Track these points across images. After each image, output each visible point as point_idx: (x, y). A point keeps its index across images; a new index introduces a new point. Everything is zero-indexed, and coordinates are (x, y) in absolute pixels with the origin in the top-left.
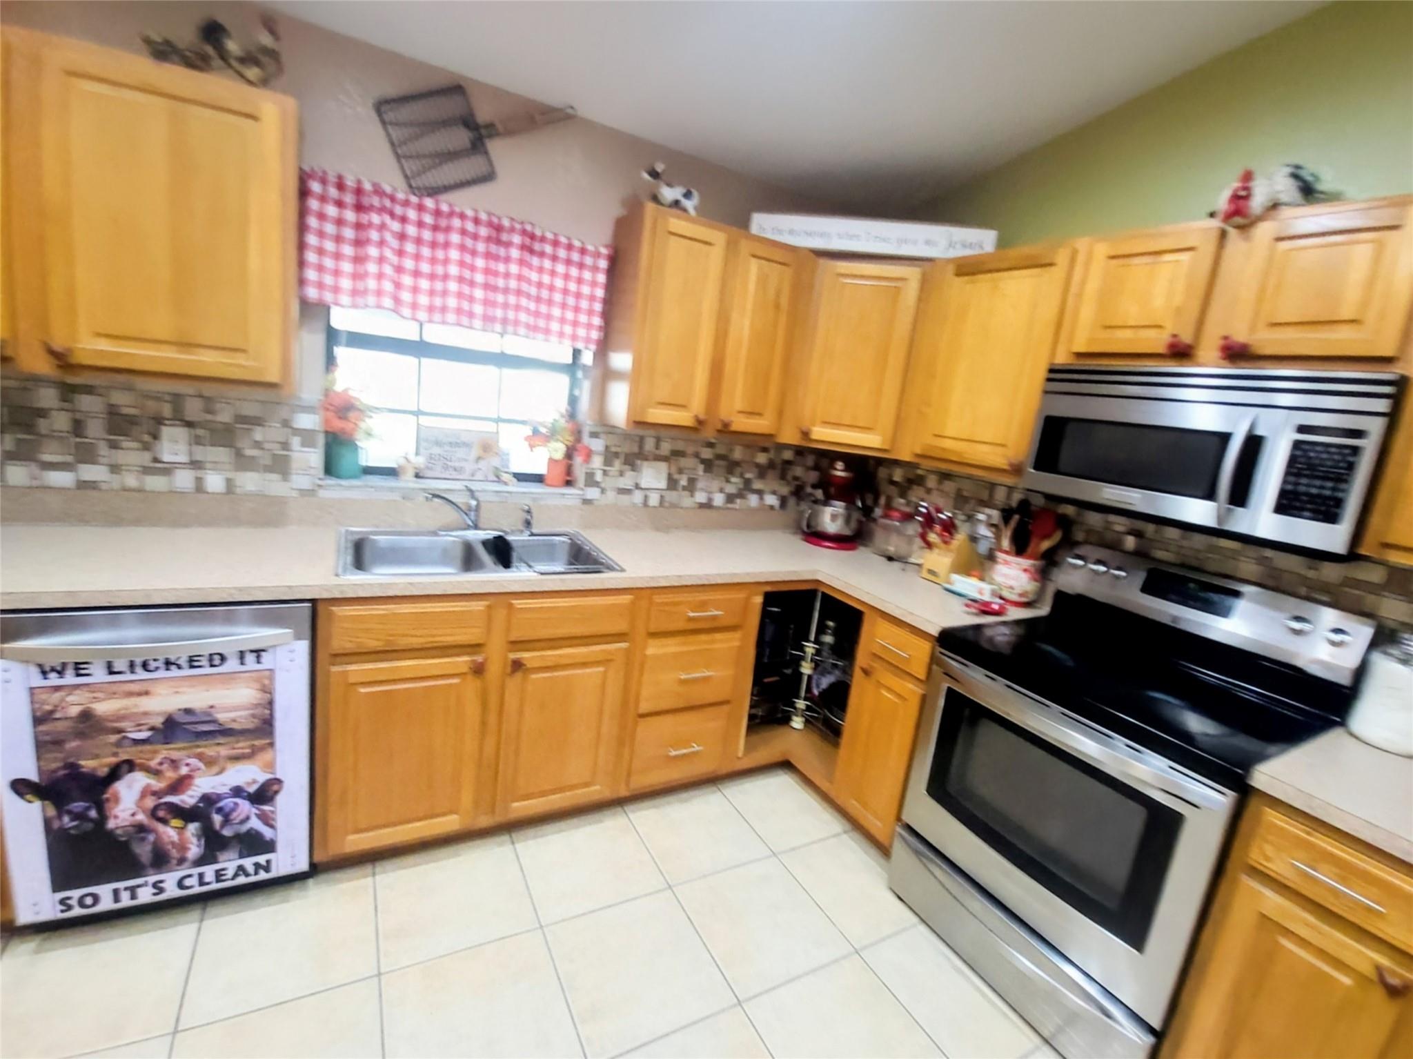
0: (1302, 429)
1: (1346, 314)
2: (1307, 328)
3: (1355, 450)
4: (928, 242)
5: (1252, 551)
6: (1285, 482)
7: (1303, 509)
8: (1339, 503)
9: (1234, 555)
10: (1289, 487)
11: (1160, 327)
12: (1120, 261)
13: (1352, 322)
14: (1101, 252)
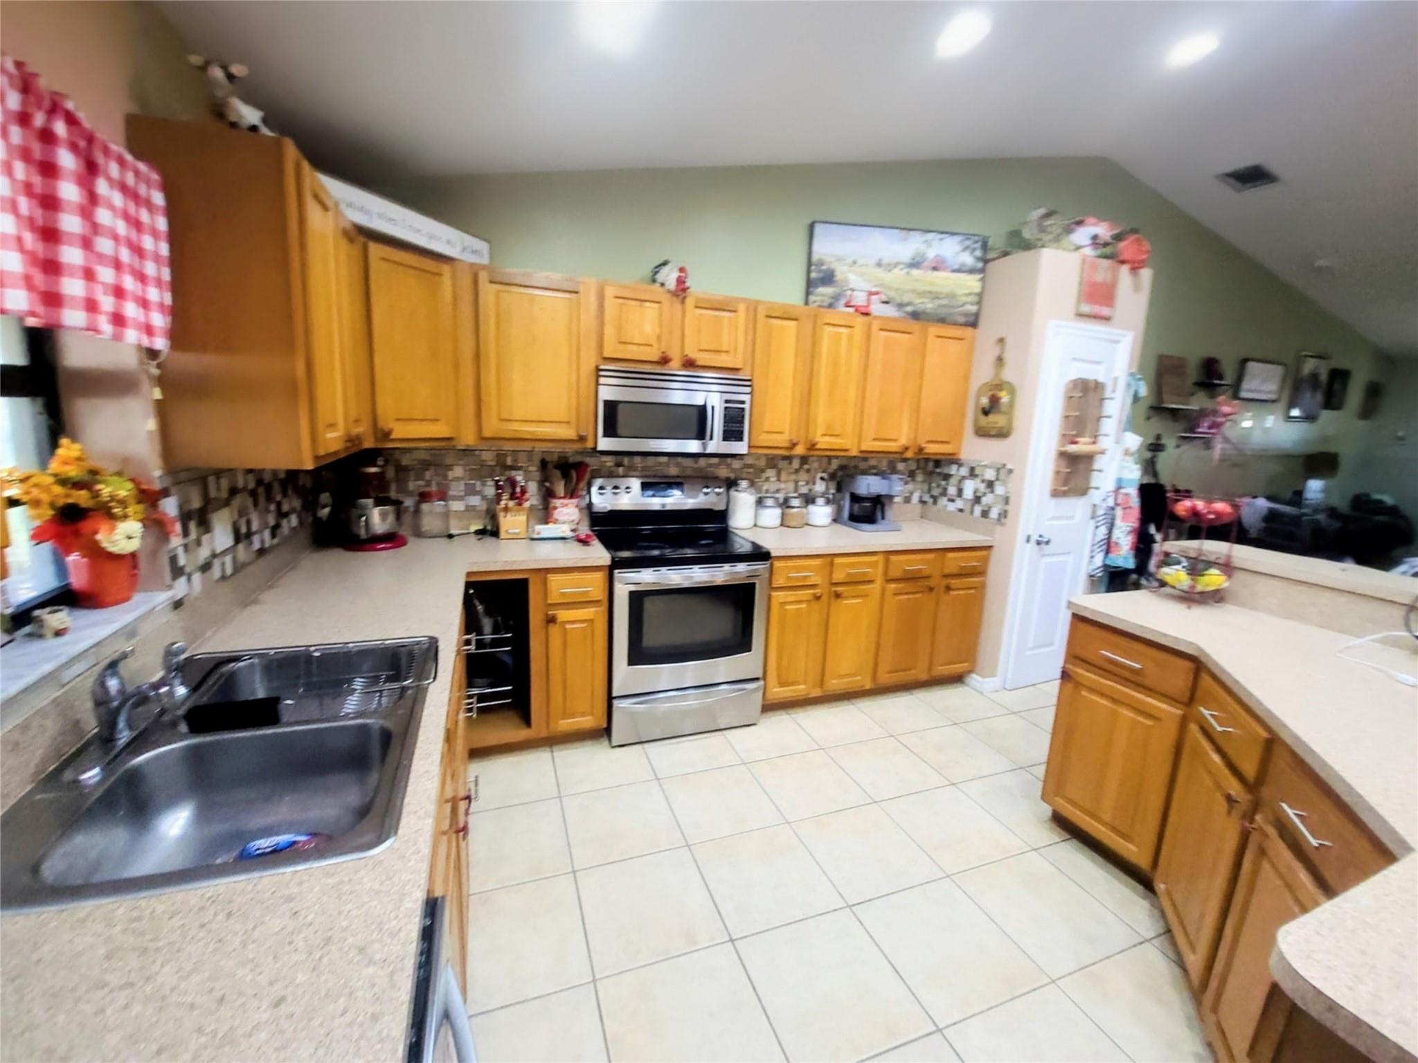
0: (727, 401)
1: (725, 348)
2: (712, 353)
3: (743, 409)
4: (448, 242)
5: (673, 460)
6: (724, 426)
7: (731, 438)
8: (742, 432)
9: (667, 465)
10: (726, 428)
11: (651, 345)
12: (621, 301)
13: (727, 352)
14: (610, 292)
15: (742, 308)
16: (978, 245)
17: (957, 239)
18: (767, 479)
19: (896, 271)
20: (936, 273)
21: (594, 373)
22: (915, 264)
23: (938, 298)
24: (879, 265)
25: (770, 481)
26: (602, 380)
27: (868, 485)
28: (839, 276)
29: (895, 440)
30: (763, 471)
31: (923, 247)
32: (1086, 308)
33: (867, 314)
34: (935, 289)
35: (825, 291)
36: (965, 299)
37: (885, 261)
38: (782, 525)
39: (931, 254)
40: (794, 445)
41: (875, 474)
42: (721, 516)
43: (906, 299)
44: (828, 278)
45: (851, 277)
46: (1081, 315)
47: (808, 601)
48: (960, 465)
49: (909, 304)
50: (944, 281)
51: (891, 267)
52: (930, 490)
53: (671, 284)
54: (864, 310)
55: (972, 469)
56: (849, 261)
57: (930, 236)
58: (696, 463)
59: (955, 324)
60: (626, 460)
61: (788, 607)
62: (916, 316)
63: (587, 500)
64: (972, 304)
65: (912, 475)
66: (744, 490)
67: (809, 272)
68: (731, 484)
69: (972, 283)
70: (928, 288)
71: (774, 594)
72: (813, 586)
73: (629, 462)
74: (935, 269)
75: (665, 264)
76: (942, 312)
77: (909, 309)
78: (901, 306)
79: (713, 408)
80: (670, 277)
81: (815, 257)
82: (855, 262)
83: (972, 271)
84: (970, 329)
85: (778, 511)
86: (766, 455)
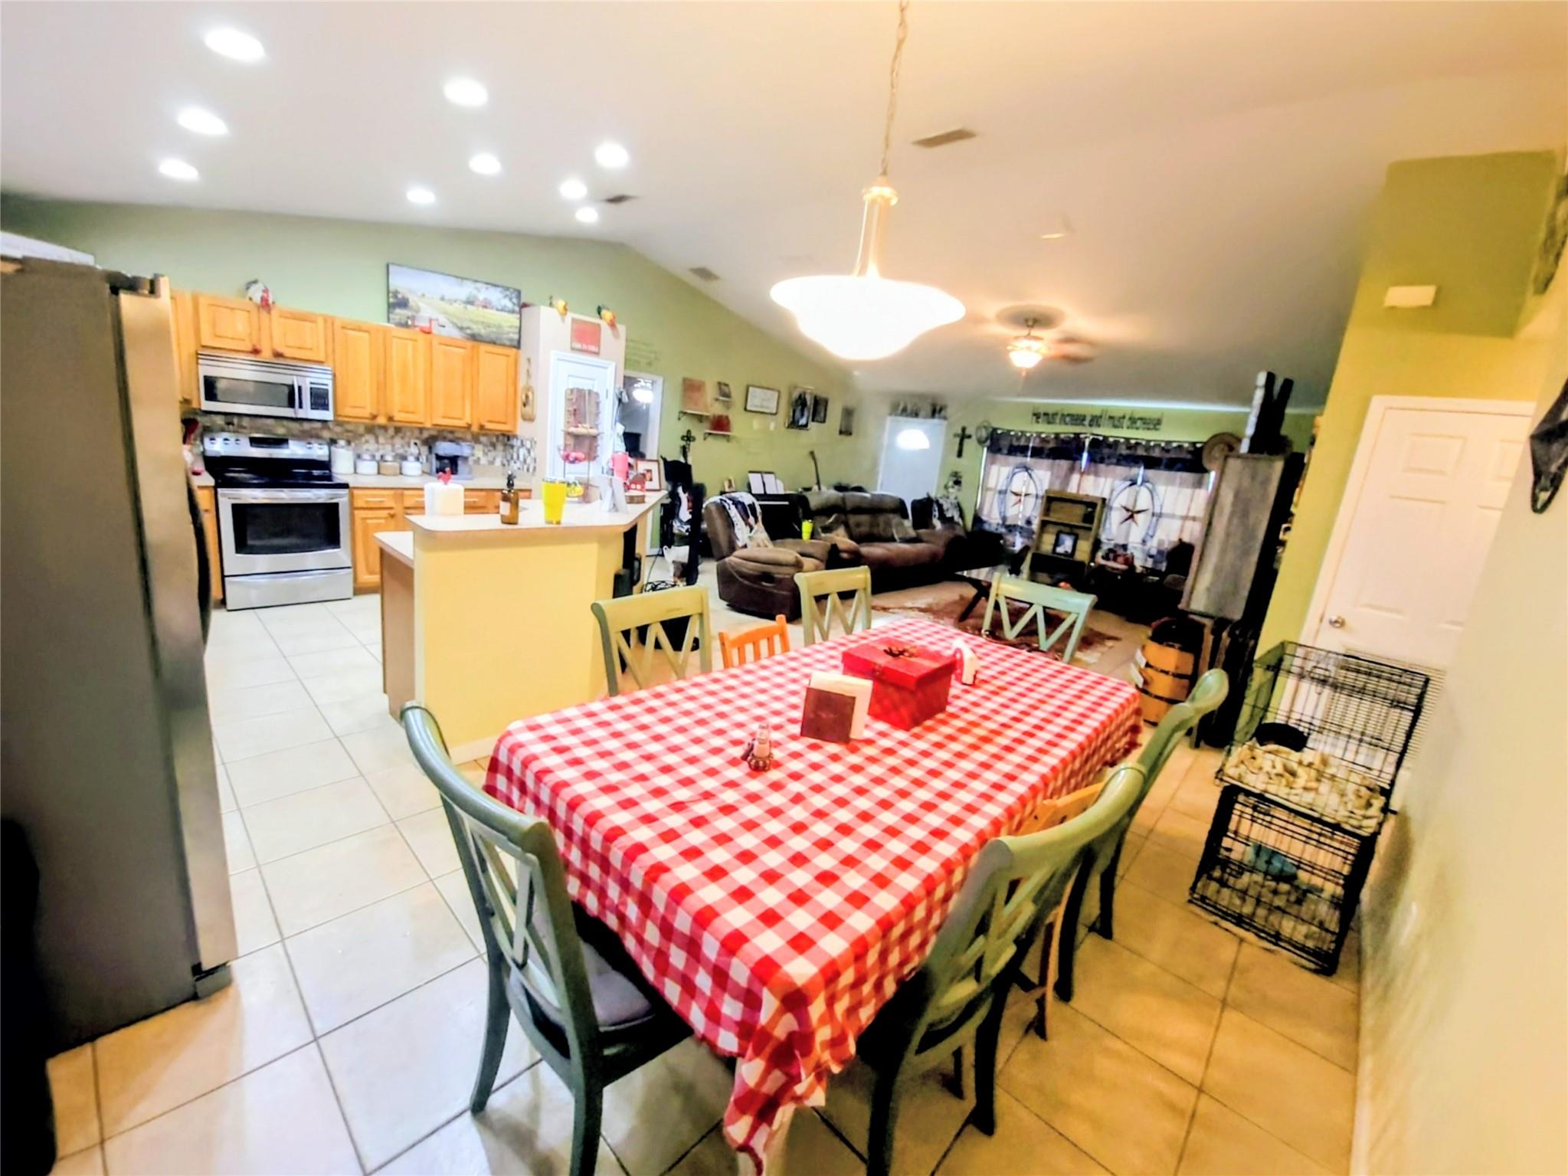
0: (311, 383)
1: (308, 346)
2: (297, 349)
3: (326, 390)
5: (279, 423)
7: (320, 408)
8: (328, 405)
10: (312, 401)
11: (243, 340)
12: (214, 308)
13: (311, 349)
14: (203, 302)
15: (320, 322)
16: (514, 295)
17: (500, 289)
18: (367, 442)
19: (456, 305)
20: (485, 310)
21: (195, 355)
22: (470, 302)
23: (489, 327)
24: (442, 299)
25: (369, 445)
26: (200, 361)
27: (445, 448)
28: (411, 303)
29: (460, 419)
30: (362, 436)
31: (475, 292)
32: (578, 346)
33: (429, 333)
34: (485, 320)
35: (400, 313)
36: (509, 330)
37: (447, 297)
38: (379, 473)
39: (481, 297)
40: (374, 417)
41: (451, 441)
42: (326, 465)
43: (465, 325)
44: (403, 304)
45: (421, 304)
46: (573, 349)
47: (386, 518)
48: (517, 439)
49: (468, 328)
50: (493, 316)
51: (452, 302)
52: (506, 457)
53: (257, 299)
54: (427, 331)
55: (522, 441)
56: (420, 294)
57: (479, 285)
58: (302, 426)
59: (504, 345)
60: (235, 420)
61: (369, 521)
62: (474, 338)
63: (202, 449)
64: (514, 333)
65: (494, 445)
66: (342, 447)
67: (388, 298)
68: (333, 442)
69: (514, 320)
70: (481, 319)
71: (356, 512)
72: (391, 508)
73: (239, 422)
74: (485, 307)
75: (255, 282)
76: (493, 336)
77: (468, 331)
78: (461, 329)
79: (300, 388)
80: (256, 294)
81: (392, 288)
82: (423, 295)
83: (513, 312)
84: (514, 350)
85: (374, 464)
86: (364, 423)
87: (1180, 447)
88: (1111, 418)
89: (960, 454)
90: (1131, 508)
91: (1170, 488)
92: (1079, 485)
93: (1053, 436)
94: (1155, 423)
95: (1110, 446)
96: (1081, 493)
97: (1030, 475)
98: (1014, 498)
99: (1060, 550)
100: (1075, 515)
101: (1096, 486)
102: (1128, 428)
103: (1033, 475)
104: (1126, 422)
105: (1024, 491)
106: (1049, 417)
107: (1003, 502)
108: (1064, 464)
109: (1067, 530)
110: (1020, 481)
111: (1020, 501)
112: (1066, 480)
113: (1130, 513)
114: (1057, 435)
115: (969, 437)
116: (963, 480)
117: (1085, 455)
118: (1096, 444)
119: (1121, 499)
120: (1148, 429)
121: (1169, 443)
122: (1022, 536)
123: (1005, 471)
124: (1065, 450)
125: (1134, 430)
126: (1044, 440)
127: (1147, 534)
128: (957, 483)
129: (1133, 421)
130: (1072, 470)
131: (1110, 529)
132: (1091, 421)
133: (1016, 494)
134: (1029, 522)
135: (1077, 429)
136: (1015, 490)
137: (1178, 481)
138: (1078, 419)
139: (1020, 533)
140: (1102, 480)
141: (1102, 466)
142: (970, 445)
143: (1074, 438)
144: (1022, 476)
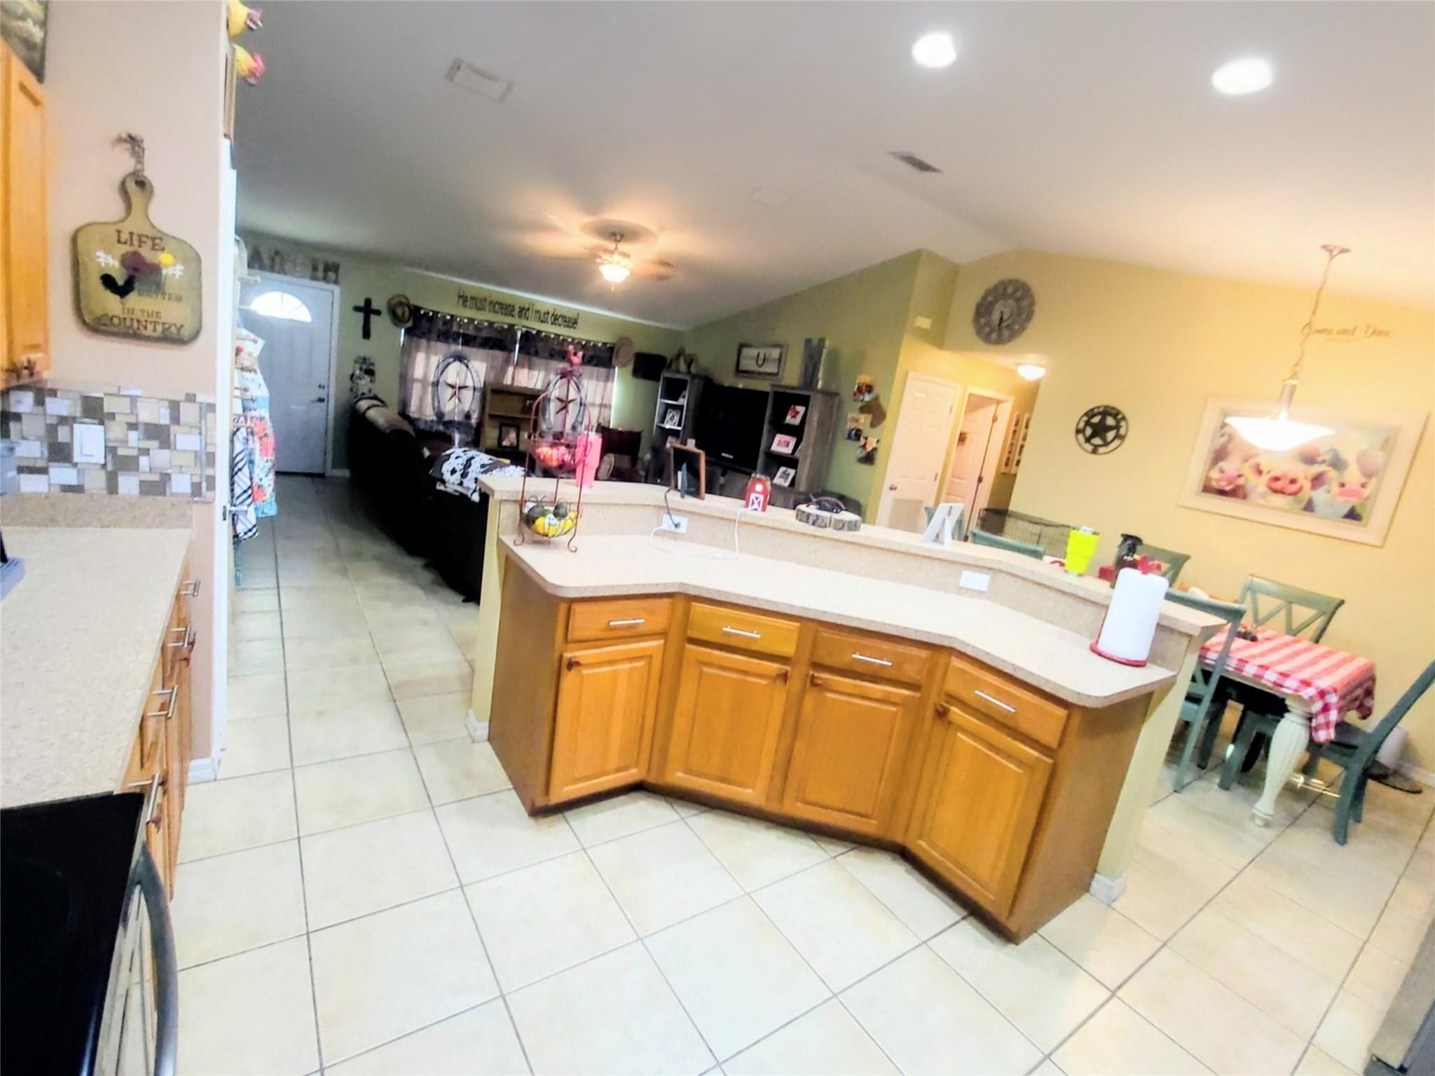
87: (595, 346)
88: (537, 312)
89: (366, 334)
90: (564, 399)
91: (590, 381)
92: (513, 378)
93: (486, 324)
94: (572, 322)
95: (542, 340)
96: (515, 384)
97: (467, 366)
98: (450, 391)
99: (505, 443)
100: (512, 408)
101: (529, 378)
102: (552, 323)
103: (470, 366)
104: (550, 319)
105: (458, 382)
106: (479, 302)
107: (435, 396)
108: (499, 355)
109: (510, 422)
110: (454, 373)
111: (455, 393)
112: (503, 372)
113: (564, 404)
114: (491, 324)
115: (378, 313)
116: (377, 368)
117: (517, 346)
118: (527, 336)
119: (555, 392)
120: (568, 327)
121: (588, 342)
122: (460, 433)
123: (435, 360)
124: (497, 341)
125: (557, 327)
126: (477, 328)
127: (576, 420)
128: (370, 373)
129: (556, 319)
130: (507, 361)
131: (549, 419)
132: (520, 312)
133: (452, 387)
134: (468, 416)
135: (510, 320)
136: (450, 381)
137: (595, 375)
138: (506, 308)
139: (458, 429)
140: (536, 373)
141: (535, 360)
142: (380, 324)
143: (508, 329)
144: (456, 366)
